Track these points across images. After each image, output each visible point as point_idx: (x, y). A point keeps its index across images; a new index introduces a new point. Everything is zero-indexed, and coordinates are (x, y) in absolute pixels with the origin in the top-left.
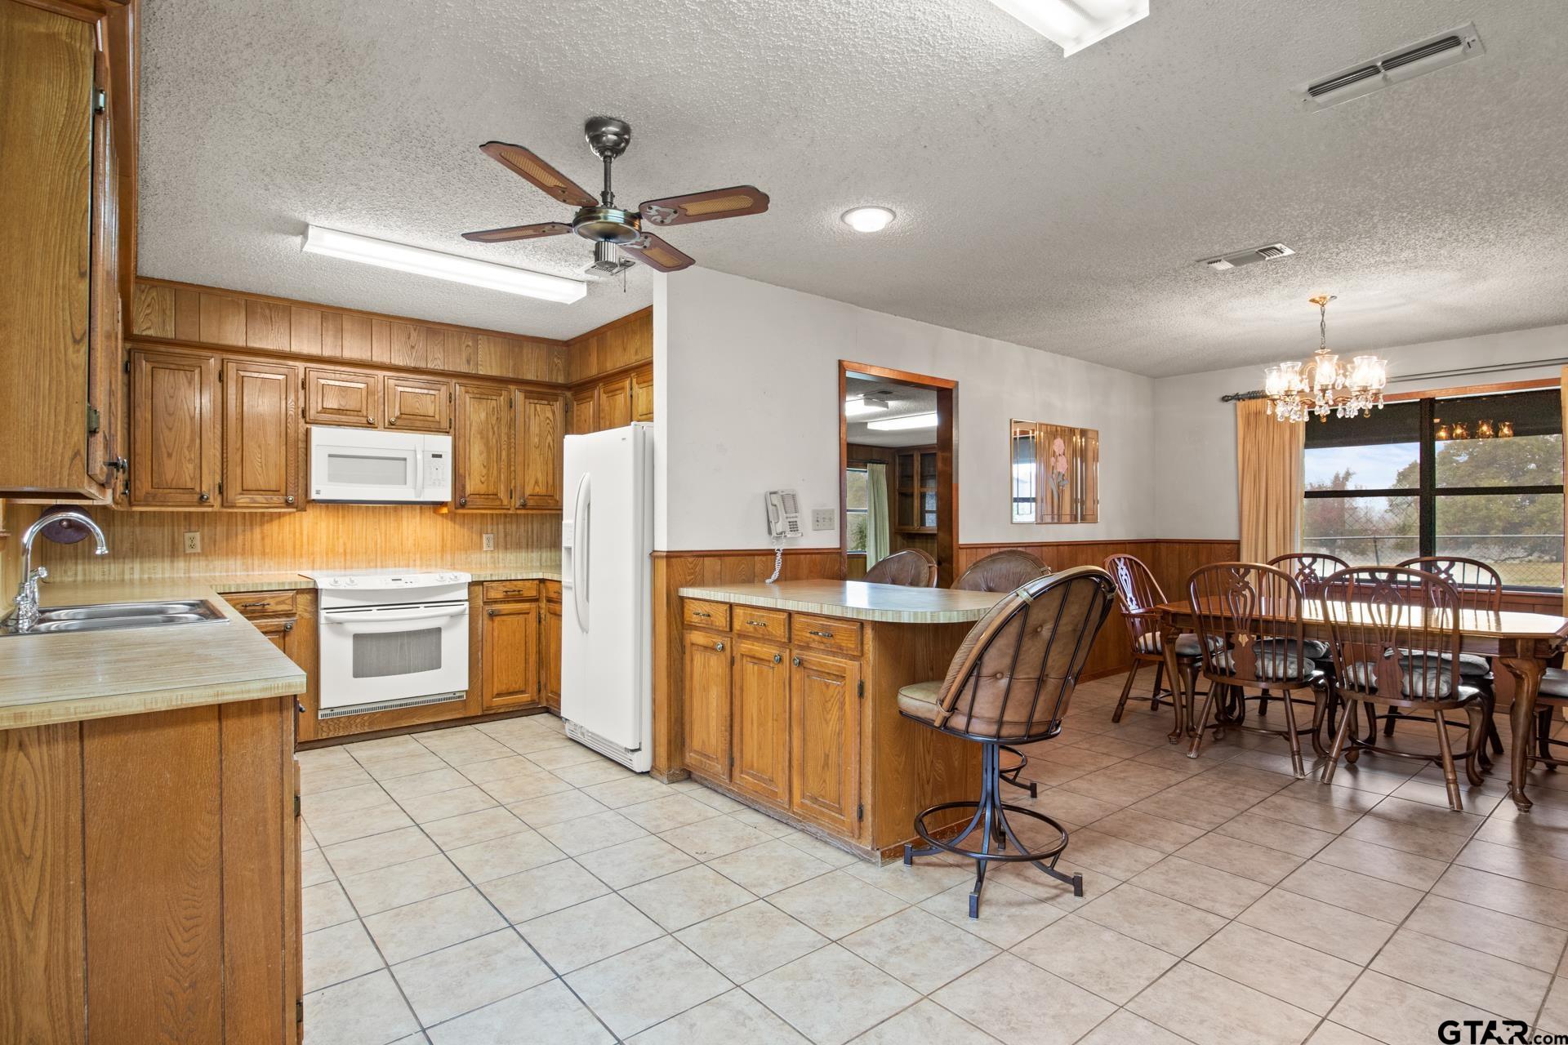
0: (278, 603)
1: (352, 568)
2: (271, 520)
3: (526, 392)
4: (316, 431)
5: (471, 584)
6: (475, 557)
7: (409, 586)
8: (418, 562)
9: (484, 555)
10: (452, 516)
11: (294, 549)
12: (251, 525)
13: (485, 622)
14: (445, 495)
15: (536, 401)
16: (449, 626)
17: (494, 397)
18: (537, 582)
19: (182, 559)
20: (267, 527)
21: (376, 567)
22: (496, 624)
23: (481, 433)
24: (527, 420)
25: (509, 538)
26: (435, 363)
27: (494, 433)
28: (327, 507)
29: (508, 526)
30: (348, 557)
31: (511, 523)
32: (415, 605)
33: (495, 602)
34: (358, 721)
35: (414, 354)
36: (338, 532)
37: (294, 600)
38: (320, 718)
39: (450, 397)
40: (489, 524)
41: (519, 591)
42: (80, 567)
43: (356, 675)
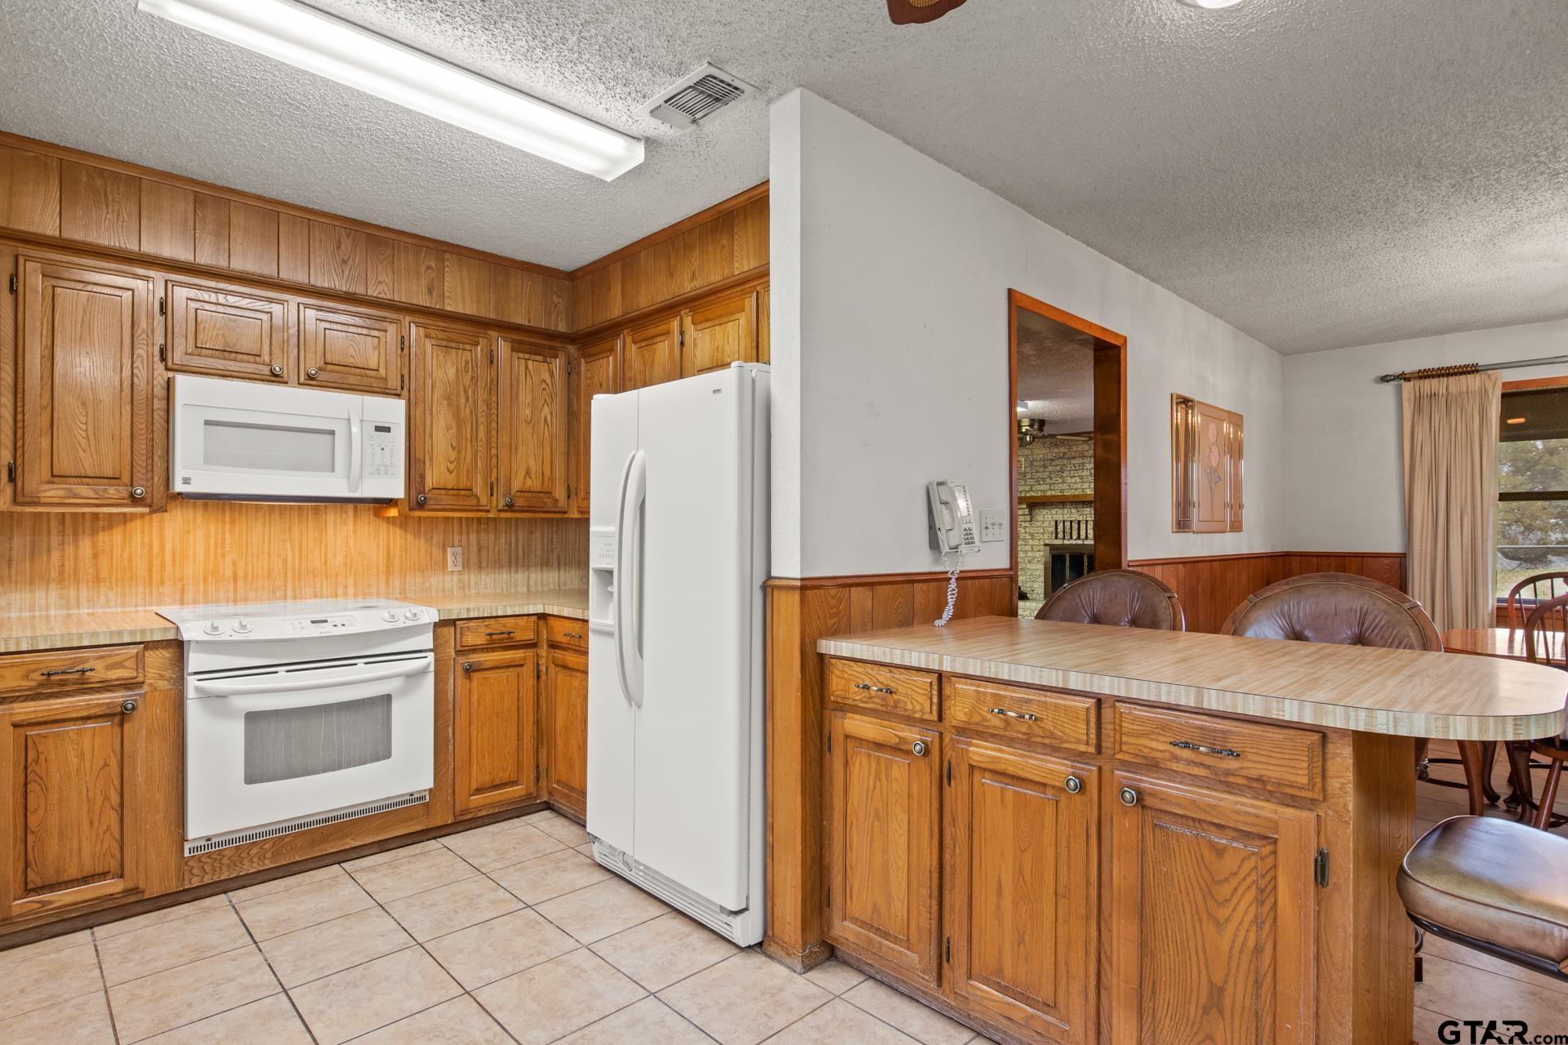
0: (109, 667)
1: (246, 600)
2: (110, 526)
3: (513, 341)
4: (184, 383)
5: (440, 625)
6: (436, 580)
7: (340, 631)
8: (351, 590)
9: (448, 578)
10: (403, 522)
11: (150, 571)
12: (75, 535)
13: (459, 681)
14: (395, 489)
15: (527, 356)
16: (404, 692)
17: (468, 347)
18: (534, 618)
20: (102, 537)
21: (285, 597)
22: (475, 684)
23: (448, 398)
24: (514, 382)
25: (484, 553)
26: (380, 288)
27: (467, 399)
28: (206, 506)
29: (483, 536)
30: (241, 583)
31: (487, 531)
32: (347, 661)
33: (474, 650)
34: (252, 851)
35: (347, 272)
36: (223, 544)
37: (139, 660)
38: (187, 854)
39: (402, 343)
40: (456, 532)
41: (509, 633)
43: (250, 779)
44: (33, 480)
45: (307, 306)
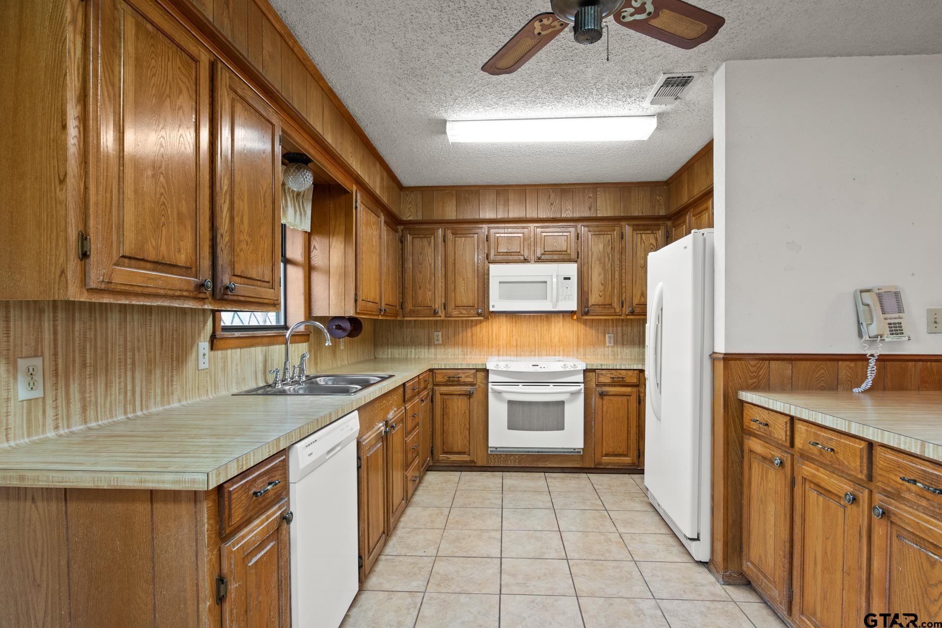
0: (466, 377)
1: (521, 355)
2: (476, 325)
3: (634, 225)
4: (493, 268)
5: (587, 371)
6: (600, 350)
7: (543, 370)
8: (561, 353)
9: (606, 349)
10: (580, 321)
12: (466, 328)
13: (597, 400)
14: (573, 306)
15: (642, 232)
16: (571, 401)
17: (609, 233)
18: (637, 372)
19: (433, 347)
20: (474, 329)
21: (535, 355)
22: (604, 402)
23: (599, 260)
24: (635, 247)
25: (625, 337)
26: (567, 213)
27: (609, 260)
28: (506, 316)
29: (624, 328)
30: (519, 348)
31: (627, 325)
32: (546, 383)
33: (605, 385)
34: (512, 458)
35: (553, 209)
36: (512, 331)
37: (475, 375)
38: (489, 453)
39: (578, 236)
40: (610, 326)
41: (623, 378)
42: (389, 350)
43: (509, 428)
44: (450, 308)
45: (537, 227)
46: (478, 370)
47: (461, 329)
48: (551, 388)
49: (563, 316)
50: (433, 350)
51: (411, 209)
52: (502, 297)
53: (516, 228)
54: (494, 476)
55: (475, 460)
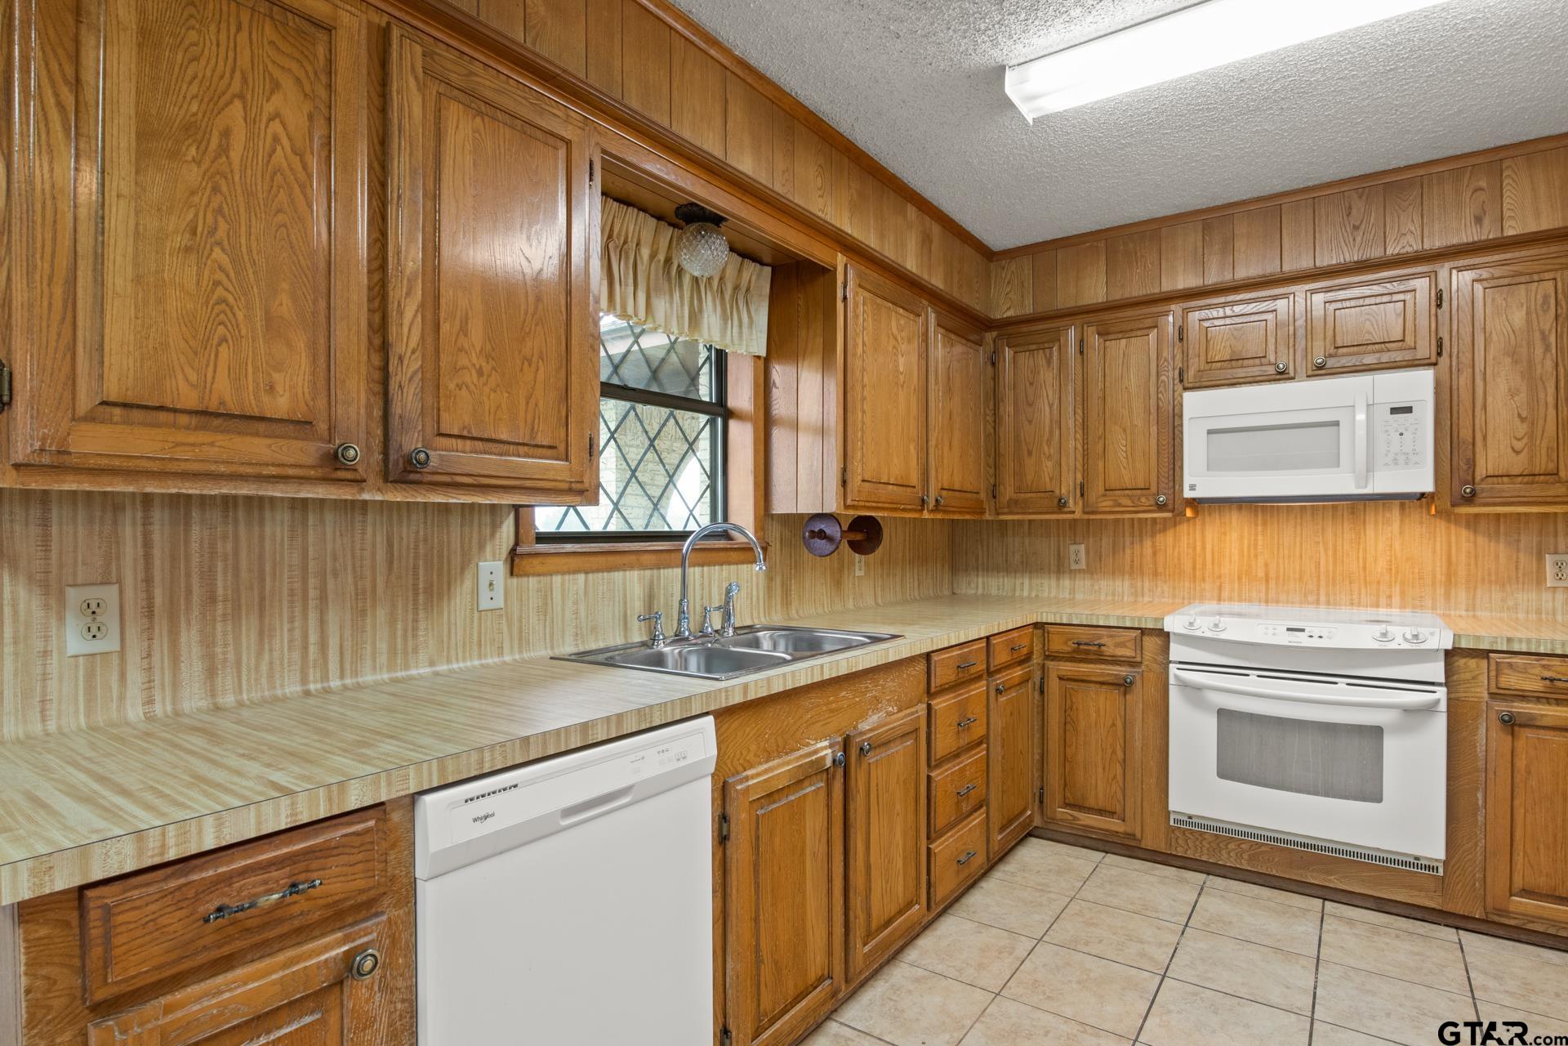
0: (1117, 645)
1: (1277, 602)
2: (1164, 530)
4: (1191, 399)
5: (1450, 655)
6: (1519, 597)
7: (1315, 643)
9: (1547, 595)
11: (1194, 568)
12: (1141, 535)
13: (1494, 734)
14: (1424, 480)
16: (1403, 728)
17: (1548, 275)
19: (1067, 576)
20: (1159, 538)
21: (1318, 602)
22: (1521, 743)
23: (1513, 354)
26: (1403, 241)
27: (1548, 347)
30: (1272, 584)
32: (1329, 677)
33: (1523, 696)
34: (1232, 846)
35: (1359, 239)
36: (1256, 545)
37: (1138, 643)
38: (1172, 823)
39: (1439, 298)
40: (1561, 533)
42: (980, 580)
43: (1223, 774)
44: (1093, 495)
45: (1314, 292)
46: (1144, 631)
47: (1128, 539)
48: (1341, 691)
49: (1402, 506)
50: (1066, 582)
51: (1011, 295)
52: (1212, 465)
53: (1255, 300)
54: (1182, 880)
55: (1138, 835)
